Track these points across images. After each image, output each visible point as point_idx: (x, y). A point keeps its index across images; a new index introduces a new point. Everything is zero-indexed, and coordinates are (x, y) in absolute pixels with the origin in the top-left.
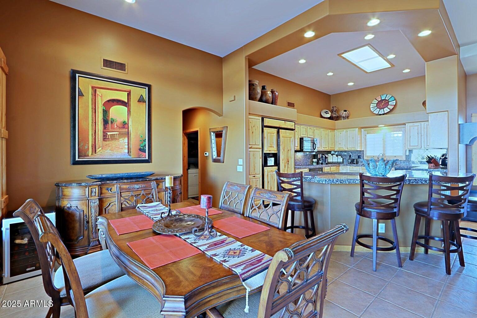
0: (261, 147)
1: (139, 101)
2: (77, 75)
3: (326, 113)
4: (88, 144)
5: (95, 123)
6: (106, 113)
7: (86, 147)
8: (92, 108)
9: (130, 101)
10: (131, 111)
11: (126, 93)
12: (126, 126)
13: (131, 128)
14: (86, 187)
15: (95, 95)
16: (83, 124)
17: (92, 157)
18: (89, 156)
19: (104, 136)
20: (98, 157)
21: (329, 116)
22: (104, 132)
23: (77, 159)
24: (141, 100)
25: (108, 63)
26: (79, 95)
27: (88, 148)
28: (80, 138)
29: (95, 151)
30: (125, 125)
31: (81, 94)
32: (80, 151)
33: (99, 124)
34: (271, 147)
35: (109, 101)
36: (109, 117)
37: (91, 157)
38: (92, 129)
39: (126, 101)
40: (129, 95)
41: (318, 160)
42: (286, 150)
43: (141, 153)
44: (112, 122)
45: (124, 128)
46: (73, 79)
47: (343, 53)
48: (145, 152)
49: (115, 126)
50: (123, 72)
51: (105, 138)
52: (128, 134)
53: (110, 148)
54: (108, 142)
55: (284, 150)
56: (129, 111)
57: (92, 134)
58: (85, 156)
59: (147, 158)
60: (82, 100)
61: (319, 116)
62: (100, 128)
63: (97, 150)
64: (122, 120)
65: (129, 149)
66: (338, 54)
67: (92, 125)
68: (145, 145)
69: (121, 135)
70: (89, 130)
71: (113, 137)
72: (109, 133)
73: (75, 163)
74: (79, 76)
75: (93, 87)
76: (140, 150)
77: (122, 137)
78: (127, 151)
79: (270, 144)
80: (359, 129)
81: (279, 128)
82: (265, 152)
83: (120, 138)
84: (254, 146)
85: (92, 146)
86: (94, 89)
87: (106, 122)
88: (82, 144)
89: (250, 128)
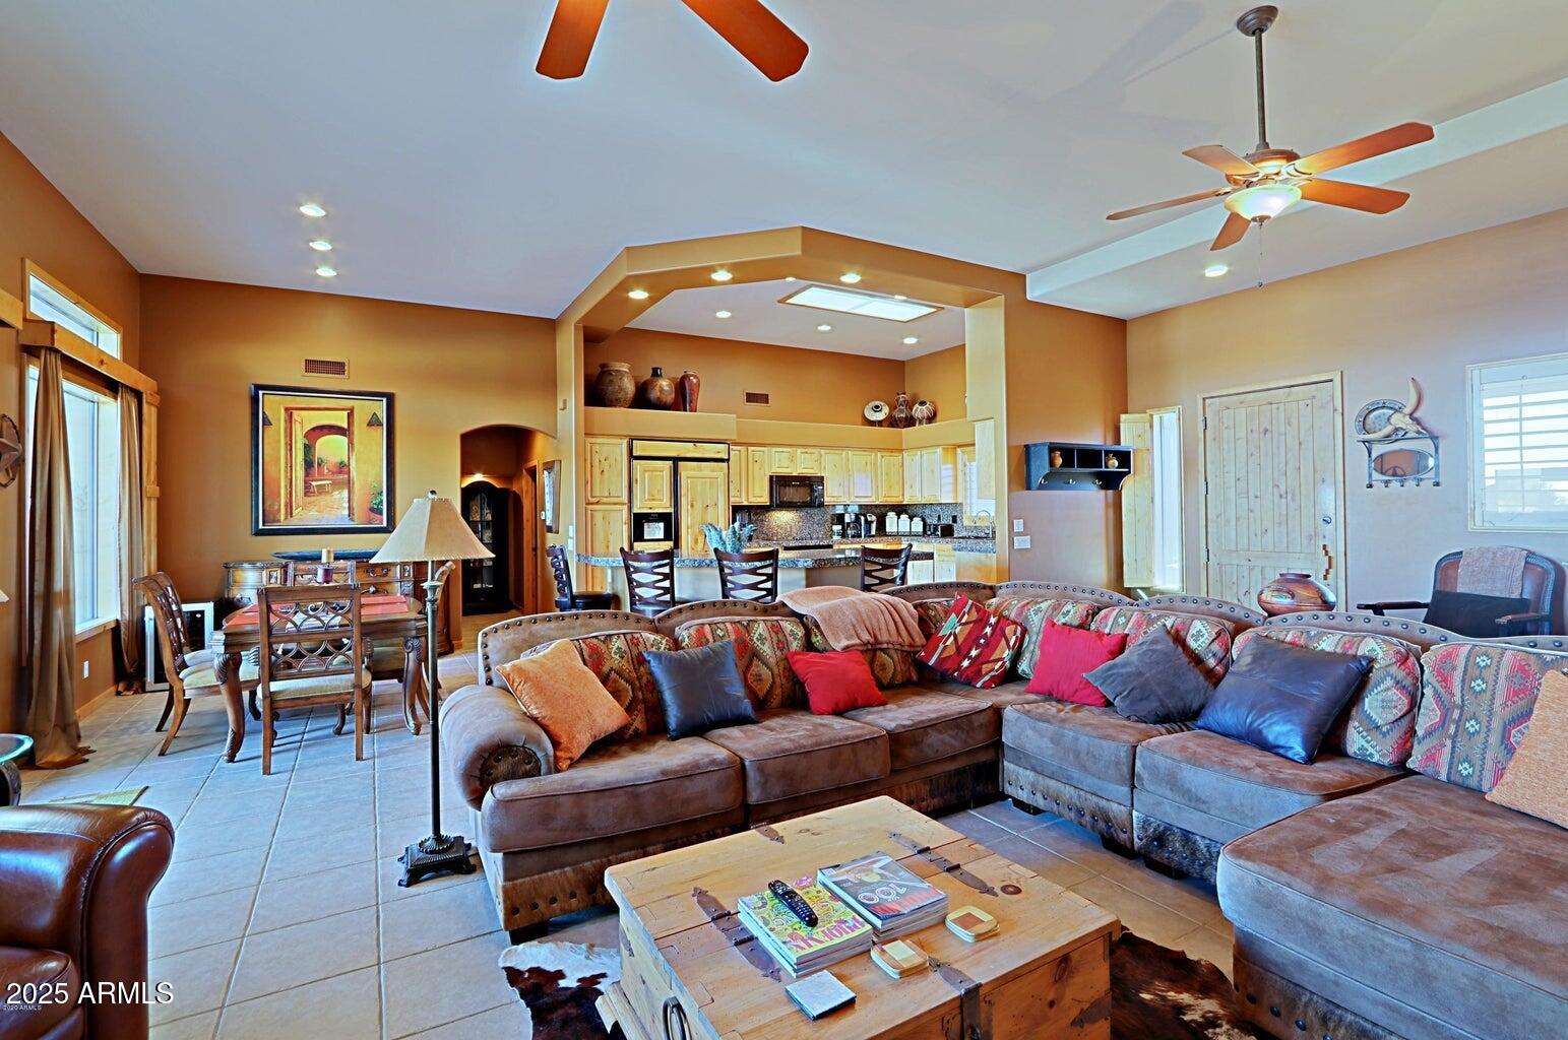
0: (626, 501)
1: (370, 424)
2: (261, 392)
3: (877, 408)
4: (280, 502)
5: (290, 467)
6: (308, 449)
7: (276, 507)
8: (286, 444)
9: (353, 425)
10: (355, 441)
11: (345, 413)
12: (345, 469)
13: (354, 473)
14: (262, 568)
15: (291, 422)
16: (270, 469)
17: (287, 522)
18: (279, 521)
19: (306, 488)
20: (295, 523)
21: (880, 416)
22: (306, 482)
23: (261, 527)
24: (374, 422)
25: (312, 366)
26: (263, 425)
27: (279, 509)
28: (266, 494)
29: (291, 513)
30: (343, 468)
31: (266, 422)
32: (267, 513)
33: (298, 468)
34: (653, 500)
35: (314, 429)
36: (314, 456)
37: (284, 522)
38: (286, 477)
39: (345, 426)
40: (350, 415)
41: (843, 529)
42: (699, 506)
43: (373, 515)
44: (319, 465)
45: (341, 472)
46: (255, 400)
47: (790, 297)
48: (381, 513)
49: (326, 471)
50: (341, 376)
51: (308, 490)
52: (349, 484)
53: (316, 508)
54: (312, 499)
55: (692, 506)
56: (351, 442)
57: (286, 486)
58: (274, 521)
59: (385, 525)
60: (270, 431)
61: (860, 419)
62: (298, 475)
63: (295, 512)
64: (338, 460)
65: (350, 508)
66: (779, 298)
67: (286, 472)
68: (381, 502)
69: (336, 485)
70: (280, 478)
71: (321, 490)
72: (314, 483)
73: (259, 533)
74: (264, 394)
75: (286, 409)
76: (372, 510)
77: (337, 489)
78: (347, 513)
79: (649, 494)
80: (944, 449)
81: (676, 460)
82: (636, 511)
83: (333, 490)
84: (604, 500)
85: (286, 506)
86: (289, 411)
87: (308, 465)
88: (268, 503)
89: (596, 463)
